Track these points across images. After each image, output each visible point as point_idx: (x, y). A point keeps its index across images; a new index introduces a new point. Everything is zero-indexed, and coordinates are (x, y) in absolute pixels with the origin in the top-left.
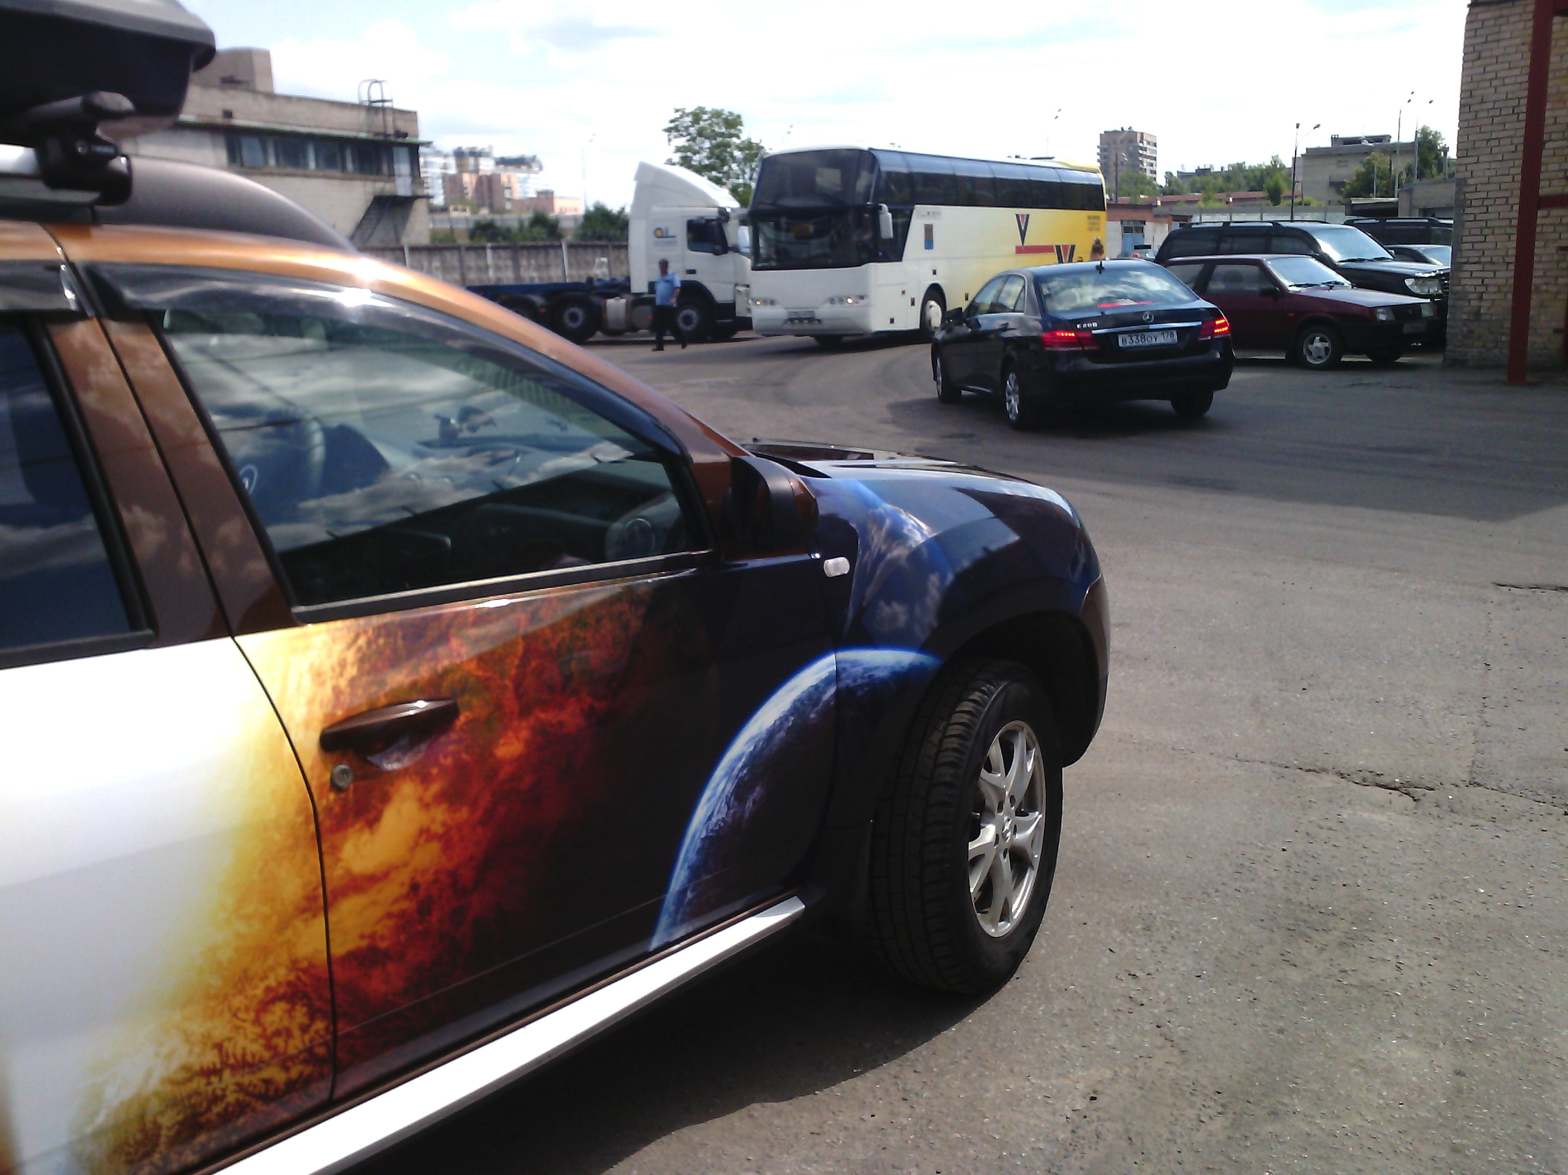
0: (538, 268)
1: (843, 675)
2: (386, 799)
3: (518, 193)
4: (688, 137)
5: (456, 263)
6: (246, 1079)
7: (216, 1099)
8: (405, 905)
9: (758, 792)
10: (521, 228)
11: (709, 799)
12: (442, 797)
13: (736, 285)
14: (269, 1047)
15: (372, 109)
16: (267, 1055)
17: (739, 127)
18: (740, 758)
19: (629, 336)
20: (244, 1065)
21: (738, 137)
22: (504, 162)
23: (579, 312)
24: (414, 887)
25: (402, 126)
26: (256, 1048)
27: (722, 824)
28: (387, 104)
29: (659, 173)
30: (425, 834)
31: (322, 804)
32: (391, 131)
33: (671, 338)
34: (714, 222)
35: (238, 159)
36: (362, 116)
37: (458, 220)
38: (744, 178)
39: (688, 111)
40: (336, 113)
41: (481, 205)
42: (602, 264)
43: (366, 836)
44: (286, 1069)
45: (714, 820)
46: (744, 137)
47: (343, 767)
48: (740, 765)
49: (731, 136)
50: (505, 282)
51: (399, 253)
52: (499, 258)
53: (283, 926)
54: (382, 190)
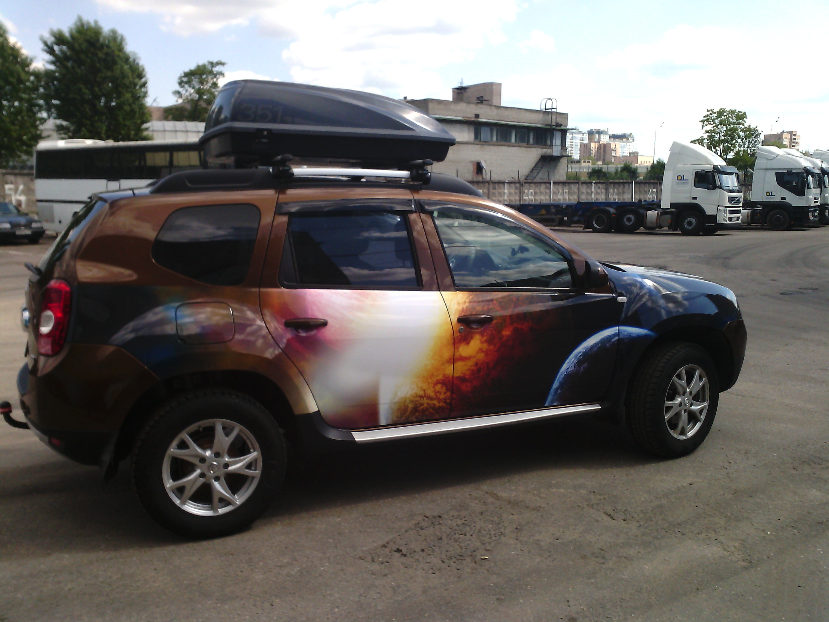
0: (618, 194)
1: (621, 334)
2: (472, 338)
3: (619, 153)
4: (714, 125)
5: (576, 191)
6: (429, 402)
7: (422, 405)
8: (473, 368)
9: (586, 365)
10: (616, 172)
11: (568, 363)
12: (486, 341)
13: (719, 206)
14: (436, 395)
15: (546, 112)
16: (435, 397)
17: (745, 119)
18: (580, 353)
19: (658, 230)
20: (429, 398)
21: (743, 125)
22: (614, 137)
23: (632, 217)
24: (476, 364)
25: (560, 121)
26: (432, 394)
27: (572, 372)
28: (553, 110)
29: (683, 147)
30: (481, 350)
31: (456, 336)
32: (554, 123)
33: (680, 232)
34: (710, 173)
35: (479, 137)
36: (541, 116)
37: (584, 168)
38: (744, 147)
39: (714, 111)
40: (528, 114)
41: (599, 159)
42: (653, 192)
43: (466, 347)
44: (439, 403)
45: (569, 370)
46: (746, 125)
47: (462, 327)
48: (580, 355)
49: (739, 124)
50: (600, 201)
51: (548, 185)
52: (599, 188)
53: (443, 364)
54: (546, 152)
